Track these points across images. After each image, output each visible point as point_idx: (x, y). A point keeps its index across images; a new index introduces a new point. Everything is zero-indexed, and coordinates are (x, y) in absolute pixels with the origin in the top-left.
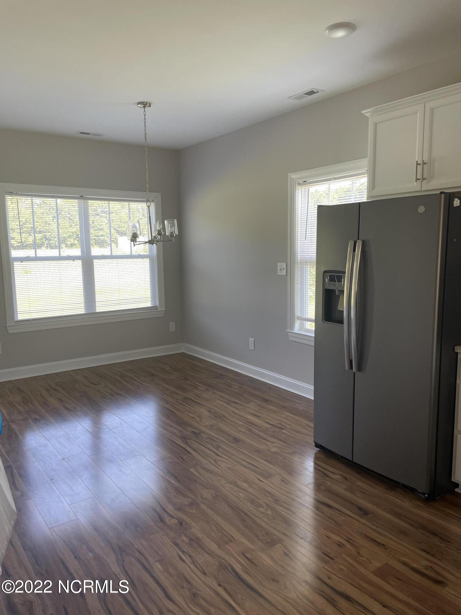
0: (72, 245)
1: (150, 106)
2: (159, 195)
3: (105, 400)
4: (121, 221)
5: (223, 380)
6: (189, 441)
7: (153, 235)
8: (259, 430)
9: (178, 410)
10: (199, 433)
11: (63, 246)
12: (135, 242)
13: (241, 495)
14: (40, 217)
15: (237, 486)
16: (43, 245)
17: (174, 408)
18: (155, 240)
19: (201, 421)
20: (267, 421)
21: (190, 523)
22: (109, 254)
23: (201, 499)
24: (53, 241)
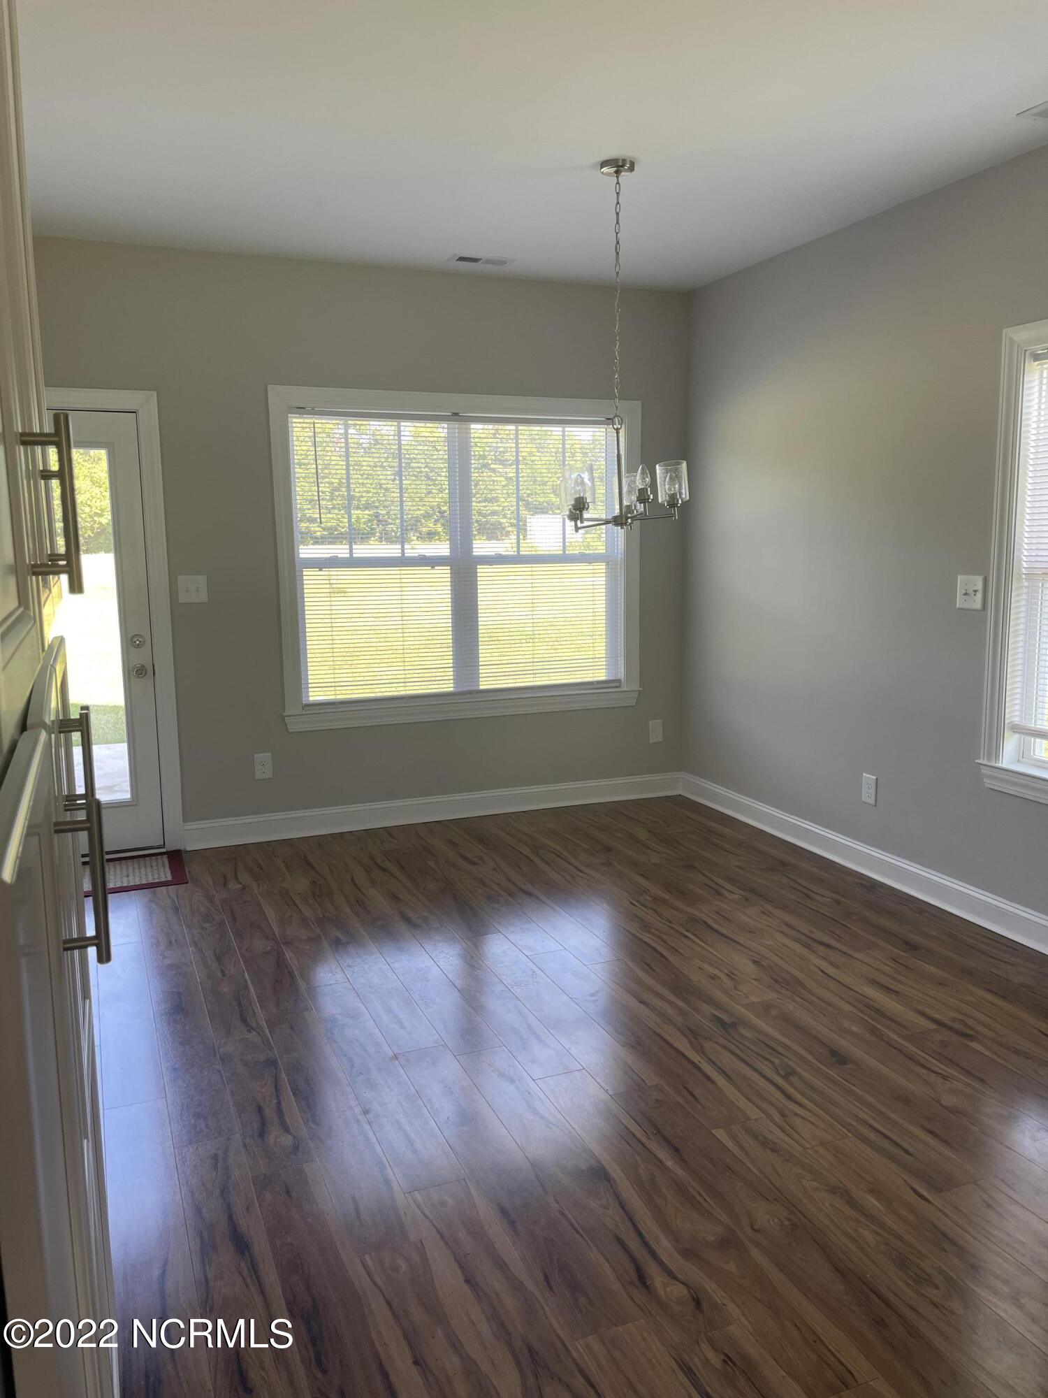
0: (431, 536)
1: (632, 169)
2: (637, 405)
3: (495, 906)
4: (535, 481)
5: (789, 878)
6: (707, 1045)
7: (625, 503)
8: (902, 1037)
9: (675, 950)
10: (734, 1025)
11: (413, 536)
12: (579, 522)
13: (866, 1233)
14: (368, 474)
15: (852, 1203)
16: (372, 534)
17: (662, 943)
18: (629, 515)
19: (735, 988)
20: (920, 1008)
21: (724, 1305)
22: (512, 552)
23: (749, 1231)
24: (392, 526)
